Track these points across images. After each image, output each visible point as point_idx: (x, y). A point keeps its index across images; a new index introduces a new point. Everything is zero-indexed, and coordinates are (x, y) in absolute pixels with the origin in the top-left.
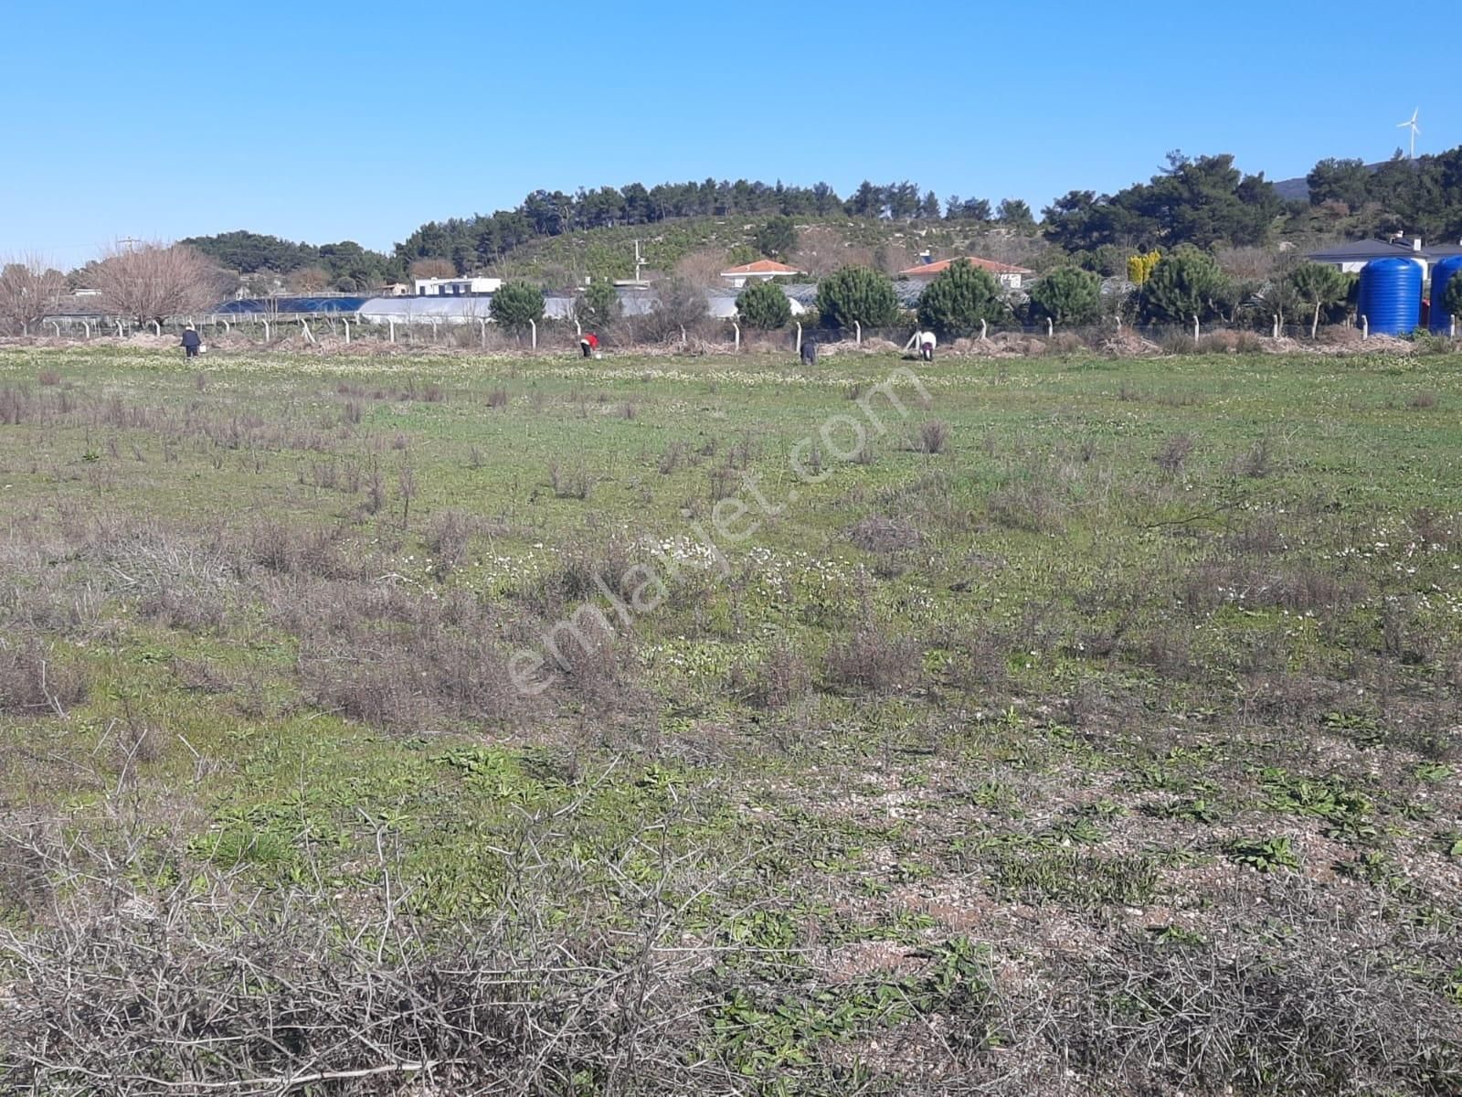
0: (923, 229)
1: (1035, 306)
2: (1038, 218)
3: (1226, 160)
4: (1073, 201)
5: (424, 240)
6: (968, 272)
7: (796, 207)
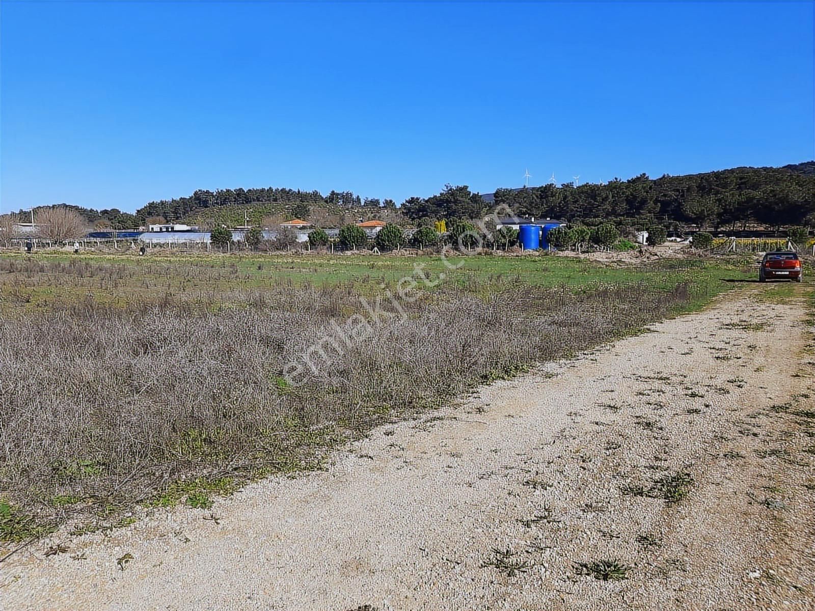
0: (356, 209)
1: (415, 239)
2: (398, 206)
3: (466, 187)
4: (412, 201)
5: (150, 209)
6: (392, 227)
7: (306, 199)
